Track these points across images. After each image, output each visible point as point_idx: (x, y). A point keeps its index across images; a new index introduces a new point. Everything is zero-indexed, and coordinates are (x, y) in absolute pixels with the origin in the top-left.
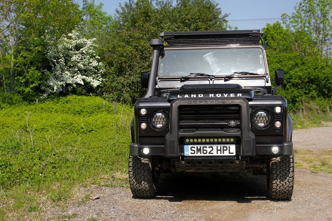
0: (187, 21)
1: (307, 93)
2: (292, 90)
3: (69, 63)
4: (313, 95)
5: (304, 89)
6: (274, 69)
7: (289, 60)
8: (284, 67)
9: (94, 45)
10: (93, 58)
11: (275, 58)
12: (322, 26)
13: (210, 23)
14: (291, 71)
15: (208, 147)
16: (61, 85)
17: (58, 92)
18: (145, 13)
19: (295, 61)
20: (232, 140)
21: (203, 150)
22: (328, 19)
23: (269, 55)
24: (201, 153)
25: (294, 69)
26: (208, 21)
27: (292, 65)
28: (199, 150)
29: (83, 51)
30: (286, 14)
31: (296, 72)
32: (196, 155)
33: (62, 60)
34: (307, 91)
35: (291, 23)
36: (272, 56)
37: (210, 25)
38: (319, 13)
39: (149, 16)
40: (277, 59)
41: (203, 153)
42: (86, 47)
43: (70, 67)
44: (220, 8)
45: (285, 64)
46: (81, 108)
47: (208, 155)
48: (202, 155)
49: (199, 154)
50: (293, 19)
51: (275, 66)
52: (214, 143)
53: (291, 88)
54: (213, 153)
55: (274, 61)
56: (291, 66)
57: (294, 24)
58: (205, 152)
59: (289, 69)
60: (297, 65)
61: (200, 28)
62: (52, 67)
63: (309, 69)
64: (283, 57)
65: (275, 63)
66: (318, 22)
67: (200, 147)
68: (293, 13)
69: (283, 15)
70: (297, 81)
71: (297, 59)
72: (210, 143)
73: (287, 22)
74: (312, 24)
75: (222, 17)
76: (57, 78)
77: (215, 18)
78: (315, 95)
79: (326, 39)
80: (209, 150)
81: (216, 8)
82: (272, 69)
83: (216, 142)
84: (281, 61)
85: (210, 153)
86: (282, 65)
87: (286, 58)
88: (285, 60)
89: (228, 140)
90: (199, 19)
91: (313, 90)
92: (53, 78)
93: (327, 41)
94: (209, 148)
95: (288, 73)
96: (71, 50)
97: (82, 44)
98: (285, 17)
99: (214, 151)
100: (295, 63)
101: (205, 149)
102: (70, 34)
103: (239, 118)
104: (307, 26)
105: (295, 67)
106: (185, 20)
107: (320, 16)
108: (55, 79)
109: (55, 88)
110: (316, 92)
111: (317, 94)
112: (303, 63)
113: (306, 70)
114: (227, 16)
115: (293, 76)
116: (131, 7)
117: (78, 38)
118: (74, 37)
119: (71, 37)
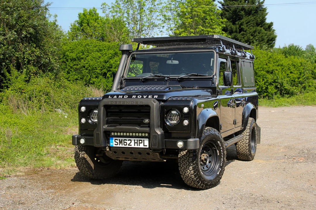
0: (9, 9)
6: (94, 58)
7: (108, 50)
8: (104, 56)
11: (96, 47)
12: (139, 17)
13: (31, 11)
14: (111, 60)
15: (127, 140)
19: (114, 50)
20: (147, 135)
21: (124, 142)
22: (145, 11)
23: (89, 44)
24: (122, 145)
25: (113, 58)
26: (30, 9)
27: (112, 54)
28: (121, 142)
30: (106, 4)
31: (116, 61)
32: (118, 146)
35: (110, 13)
36: (92, 45)
37: (32, 14)
38: (137, 4)
40: (97, 48)
41: (124, 145)
45: (105, 53)
47: (127, 146)
48: (123, 146)
49: (121, 146)
50: (112, 9)
51: (96, 55)
52: (132, 137)
54: (131, 145)
55: (94, 50)
56: (110, 55)
57: (113, 14)
58: (125, 144)
59: (109, 58)
60: (116, 54)
61: (22, 17)
64: (103, 46)
65: (96, 52)
66: (136, 13)
67: (122, 140)
68: (112, 3)
69: (103, 4)
71: (117, 49)
72: (129, 137)
73: (106, 11)
74: (131, 15)
75: (44, 6)
77: (38, 6)
79: (143, 29)
80: (128, 142)
82: (92, 58)
83: (134, 136)
84: (100, 50)
85: (129, 145)
86: (102, 54)
87: (105, 47)
88: (105, 49)
89: (143, 135)
90: (21, 7)
93: (144, 31)
94: (129, 140)
95: (108, 62)
98: (104, 6)
99: (132, 144)
100: (114, 52)
101: (125, 141)
103: (149, 117)
104: (125, 17)
105: (115, 56)
106: (6, 8)
107: (138, 7)
114: (50, 5)
115: (114, 65)
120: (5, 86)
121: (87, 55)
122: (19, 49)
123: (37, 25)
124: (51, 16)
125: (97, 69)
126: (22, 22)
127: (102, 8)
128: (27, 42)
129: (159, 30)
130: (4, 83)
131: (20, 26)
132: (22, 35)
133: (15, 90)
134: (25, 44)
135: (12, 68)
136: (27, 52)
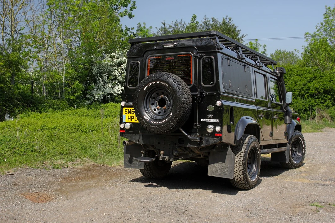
1: (323, 102)
2: (310, 100)
3: (111, 77)
4: (327, 104)
5: (320, 99)
14: (309, 83)
16: (102, 95)
25: (312, 81)
27: (311, 78)
29: (123, 67)
31: (313, 84)
33: (105, 75)
34: (323, 101)
42: (124, 64)
43: (112, 80)
53: (309, 98)
56: (309, 79)
59: (307, 81)
62: (97, 80)
63: (325, 81)
70: (313, 92)
78: (330, 104)
91: (328, 100)
96: (114, 66)
97: (123, 61)
102: (113, 54)
105: (314, 80)
109: (96, 97)
110: (330, 101)
111: (332, 103)
112: (321, 76)
113: (322, 82)
115: (311, 87)
116: (165, 30)
117: (120, 57)
118: (116, 56)
119: (114, 56)
121: (289, 79)
124: (261, 46)
125: (295, 91)
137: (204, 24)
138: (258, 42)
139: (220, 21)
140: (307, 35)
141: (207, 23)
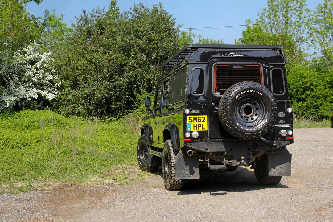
0: (140, 33)
3: (23, 79)
9: (49, 59)
10: (49, 72)
16: (14, 101)
17: (12, 107)
18: (100, 25)
26: (161, 32)
29: (37, 66)
30: (250, 20)
33: (16, 75)
37: (163, 36)
39: (103, 29)
42: (39, 62)
43: (25, 82)
44: (175, 19)
46: (29, 123)
61: (154, 40)
62: (6, 82)
68: (257, 19)
75: (176, 28)
76: (10, 93)
77: (168, 29)
81: (171, 19)
90: (152, 31)
92: (7, 93)
96: (26, 64)
97: (36, 58)
102: (25, 50)
106: (138, 32)
108: (9, 94)
109: (8, 104)
114: (182, 26)
116: (86, 19)
117: (32, 53)
118: (28, 52)
119: (26, 53)
120: (135, 107)
122: (150, 71)
123: (166, 47)
126: (153, 45)
127: (246, 25)
128: (158, 64)
129: (307, 45)
130: (134, 105)
131: (150, 49)
132: (152, 58)
133: (143, 111)
134: (156, 65)
135: (142, 90)
136: (157, 73)
137: (134, 12)
138: (192, 32)
139: (150, 8)
140: (249, 23)
141: (136, 11)
